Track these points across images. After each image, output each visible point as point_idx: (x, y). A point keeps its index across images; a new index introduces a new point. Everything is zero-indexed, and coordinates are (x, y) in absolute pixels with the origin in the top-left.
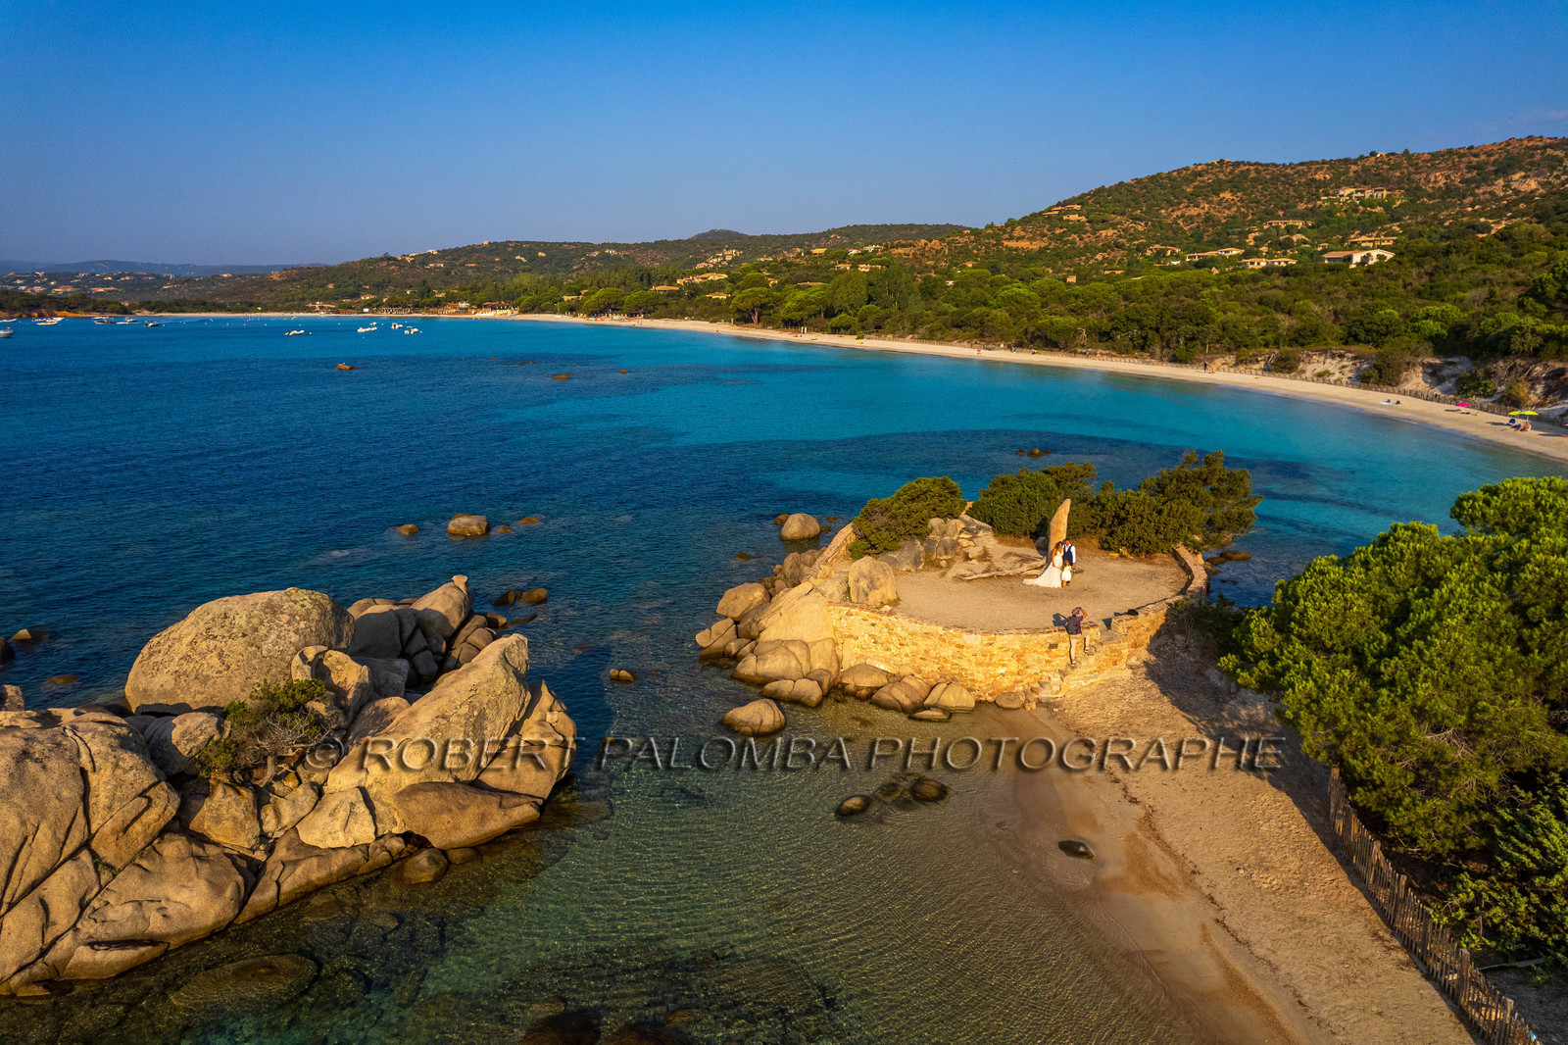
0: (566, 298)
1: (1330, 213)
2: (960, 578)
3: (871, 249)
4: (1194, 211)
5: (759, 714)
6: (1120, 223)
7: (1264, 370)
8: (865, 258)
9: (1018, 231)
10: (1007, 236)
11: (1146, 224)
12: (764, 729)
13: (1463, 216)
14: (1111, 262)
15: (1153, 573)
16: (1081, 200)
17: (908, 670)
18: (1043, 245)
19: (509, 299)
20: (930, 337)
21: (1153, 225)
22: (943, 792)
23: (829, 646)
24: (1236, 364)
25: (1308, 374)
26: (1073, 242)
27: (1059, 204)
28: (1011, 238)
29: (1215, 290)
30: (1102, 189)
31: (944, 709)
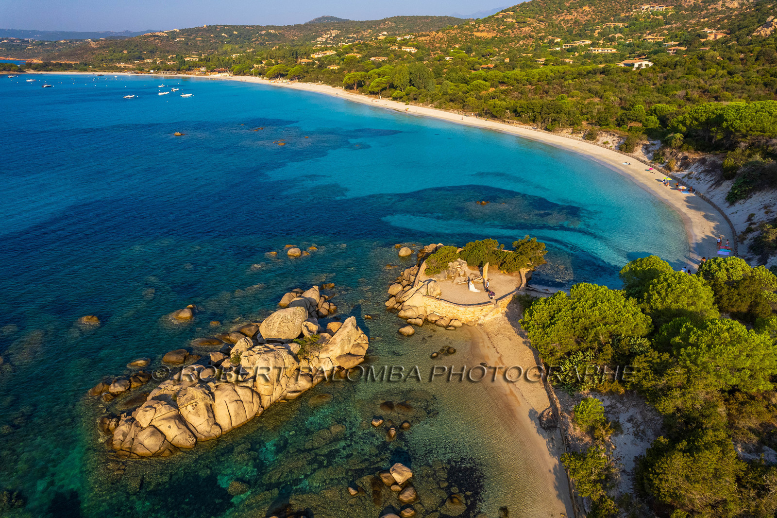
0: (255, 66)
1: (636, 19)
2: (457, 283)
3: (408, 37)
4: (569, 17)
5: (408, 330)
6: (532, 23)
7: (583, 138)
8: (405, 43)
9: (482, 27)
10: (476, 29)
11: (545, 24)
12: (410, 334)
13: (698, 25)
14: (527, 46)
15: (512, 280)
16: (513, 9)
17: (444, 315)
18: (494, 35)
19: (227, 66)
20: (439, 107)
21: (549, 25)
22: (455, 351)
23: (423, 308)
24: (572, 133)
25: (599, 143)
26: (509, 34)
27: (502, 11)
28: (478, 31)
29: (570, 82)
30: (524, 4)
31: (454, 327)
